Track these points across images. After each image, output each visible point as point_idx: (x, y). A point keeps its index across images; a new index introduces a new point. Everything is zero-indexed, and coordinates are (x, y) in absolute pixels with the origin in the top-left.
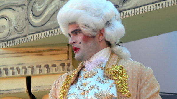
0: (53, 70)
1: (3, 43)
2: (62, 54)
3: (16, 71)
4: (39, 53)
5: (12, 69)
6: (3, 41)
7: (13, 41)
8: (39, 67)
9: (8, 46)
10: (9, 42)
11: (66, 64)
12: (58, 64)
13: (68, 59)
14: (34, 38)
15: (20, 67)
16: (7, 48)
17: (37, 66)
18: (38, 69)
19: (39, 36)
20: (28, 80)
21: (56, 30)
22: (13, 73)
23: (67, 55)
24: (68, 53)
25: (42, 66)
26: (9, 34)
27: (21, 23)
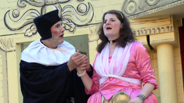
0: (162, 31)
1: (132, 16)
2: (167, 21)
3: (141, 32)
4: (154, 21)
5: (138, 31)
6: (132, 15)
7: (138, 15)
8: (154, 29)
9: (135, 18)
10: (135, 16)
11: (170, 27)
12: (165, 27)
13: (171, 24)
14: (150, 12)
15: (143, 30)
16: (135, 19)
17: (153, 29)
18: (153, 30)
19: (153, 11)
20: (148, 37)
21: (163, 7)
22: (139, 34)
23: (170, 21)
24: (171, 20)
25: (156, 28)
26: (136, 11)
27: (142, 4)
